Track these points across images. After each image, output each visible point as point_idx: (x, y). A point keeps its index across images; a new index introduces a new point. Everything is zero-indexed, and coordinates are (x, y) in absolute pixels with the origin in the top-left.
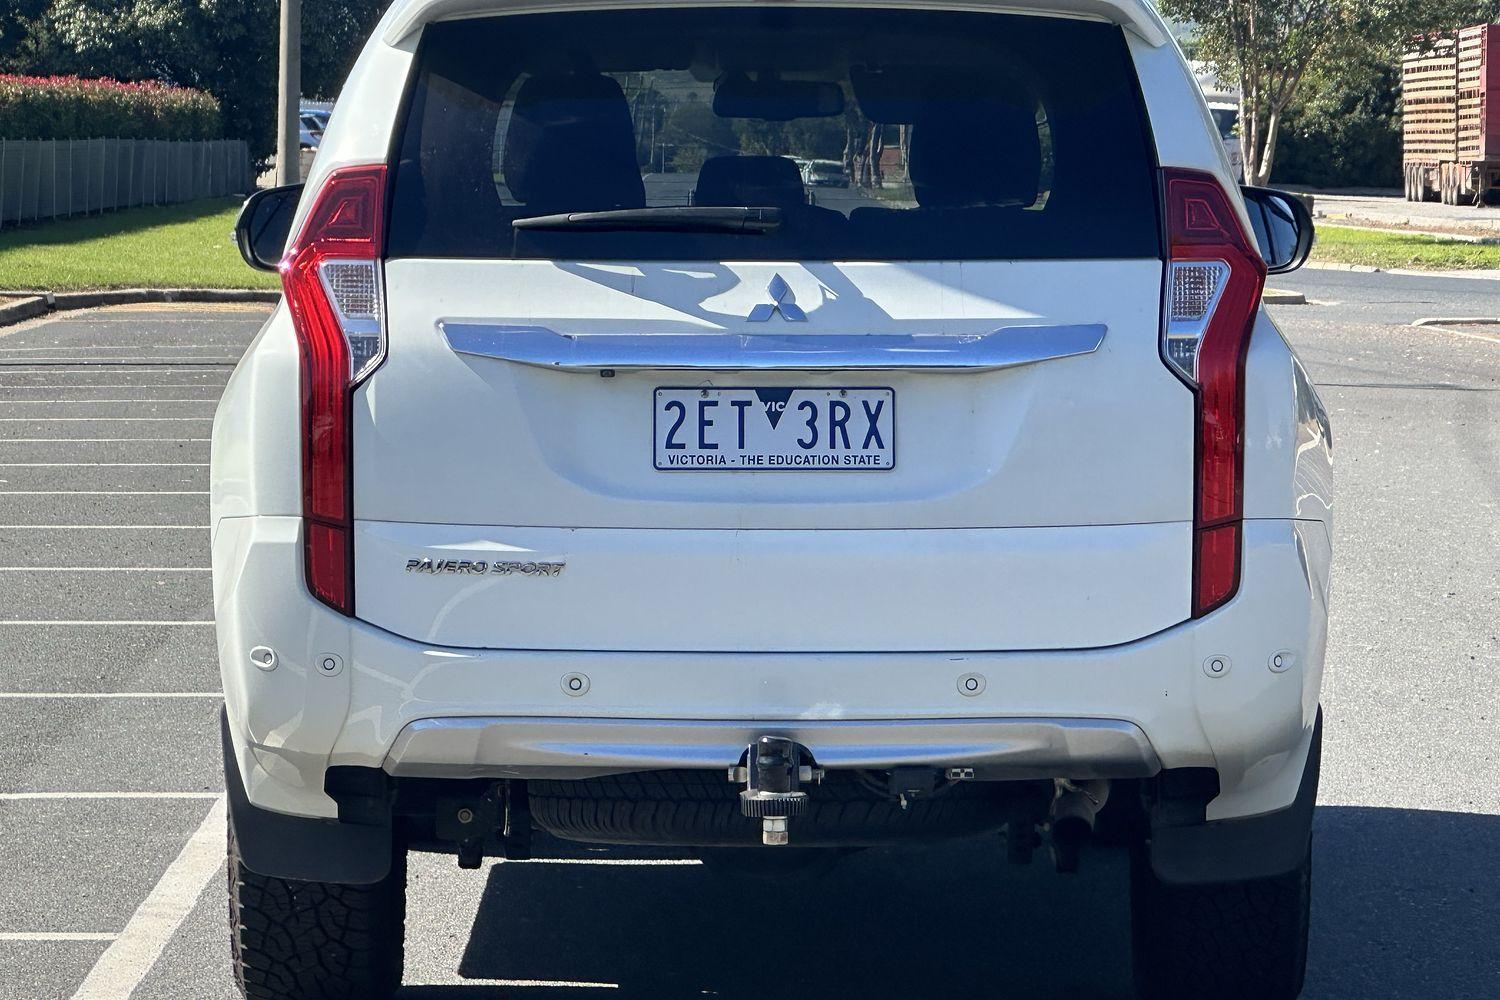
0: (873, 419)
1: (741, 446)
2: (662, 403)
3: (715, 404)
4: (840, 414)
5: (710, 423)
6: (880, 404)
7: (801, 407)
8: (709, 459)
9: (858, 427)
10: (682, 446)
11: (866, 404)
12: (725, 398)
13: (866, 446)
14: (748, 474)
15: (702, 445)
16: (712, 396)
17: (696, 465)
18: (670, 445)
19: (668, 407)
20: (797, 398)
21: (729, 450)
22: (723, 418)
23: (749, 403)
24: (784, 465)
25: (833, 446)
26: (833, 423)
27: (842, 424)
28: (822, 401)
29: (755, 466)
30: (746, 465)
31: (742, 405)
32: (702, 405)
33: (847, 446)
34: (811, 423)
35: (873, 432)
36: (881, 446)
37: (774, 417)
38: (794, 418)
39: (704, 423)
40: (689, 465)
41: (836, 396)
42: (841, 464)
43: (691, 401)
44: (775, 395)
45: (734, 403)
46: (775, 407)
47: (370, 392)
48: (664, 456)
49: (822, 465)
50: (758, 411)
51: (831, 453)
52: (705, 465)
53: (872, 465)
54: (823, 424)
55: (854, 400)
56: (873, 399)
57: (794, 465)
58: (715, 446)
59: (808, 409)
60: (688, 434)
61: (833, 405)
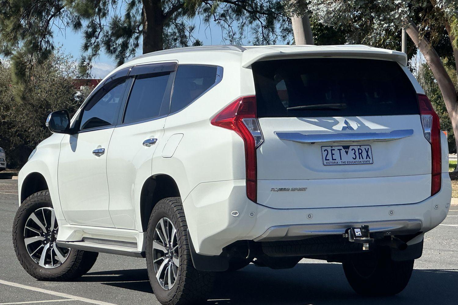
0: (367, 152)
1: (341, 159)
2: (323, 150)
3: (334, 150)
4: (360, 151)
5: (334, 154)
6: (368, 149)
7: (352, 150)
8: (335, 162)
9: (364, 154)
10: (329, 160)
11: (365, 149)
12: (336, 148)
13: (367, 158)
14: (343, 166)
15: (333, 159)
16: (333, 148)
17: (332, 164)
18: (326, 160)
19: (325, 151)
20: (351, 148)
21: (338, 160)
22: (336, 152)
23: (341, 149)
24: (350, 163)
25: (360, 159)
26: (359, 154)
27: (361, 153)
28: (356, 148)
29: (344, 164)
30: (342, 164)
31: (340, 150)
32: (332, 150)
33: (363, 159)
34: (355, 154)
35: (368, 155)
36: (370, 158)
37: (347, 152)
38: (351, 152)
39: (332, 154)
40: (331, 164)
41: (359, 147)
42: (362, 163)
43: (329, 149)
44: (346, 147)
45: (338, 150)
46: (347, 150)
47: (261, 148)
48: (325, 162)
49: (358, 163)
50: (343, 151)
51: (360, 160)
52: (334, 164)
53: (368, 163)
54: (357, 154)
55: (363, 148)
56: (367, 147)
57: (352, 163)
58: (335, 160)
59: (353, 150)
60: (329, 157)
61: (359, 149)
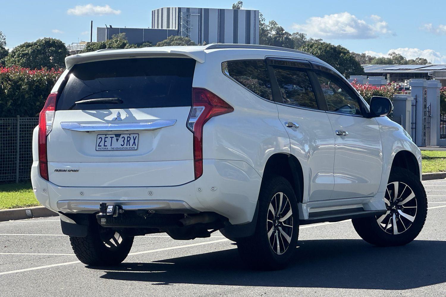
0: (134, 140)
1: (111, 146)
2: (98, 138)
3: (107, 137)
4: (129, 139)
5: (106, 141)
6: (136, 137)
7: (122, 138)
8: (105, 148)
9: (132, 141)
10: (101, 146)
11: (133, 137)
12: (109, 136)
13: (133, 145)
14: (112, 151)
15: (104, 146)
16: (107, 136)
17: (103, 150)
19: (99, 139)
20: (122, 136)
21: (109, 147)
22: (109, 140)
23: (113, 137)
24: (118, 149)
25: (127, 145)
26: (128, 141)
27: (129, 141)
28: (126, 136)
29: (113, 150)
30: (112, 150)
31: (112, 138)
32: (105, 138)
33: (129, 145)
34: (124, 141)
35: (134, 142)
36: (135, 145)
37: (117, 140)
38: (121, 140)
39: (105, 141)
40: (102, 150)
41: (128, 135)
42: (128, 149)
43: (103, 137)
44: (118, 135)
45: (111, 137)
46: (118, 138)
47: (49, 136)
48: (98, 147)
49: (125, 149)
50: (115, 139)
51: (126, 147)
52: (104, 150)
53: (133, 149)
54: (126, 141)
55: (132, 136)
56: (135, 136)
57: (120, 149)
58: (106, 146)
60: (102, 144)
61: (128, 137)
